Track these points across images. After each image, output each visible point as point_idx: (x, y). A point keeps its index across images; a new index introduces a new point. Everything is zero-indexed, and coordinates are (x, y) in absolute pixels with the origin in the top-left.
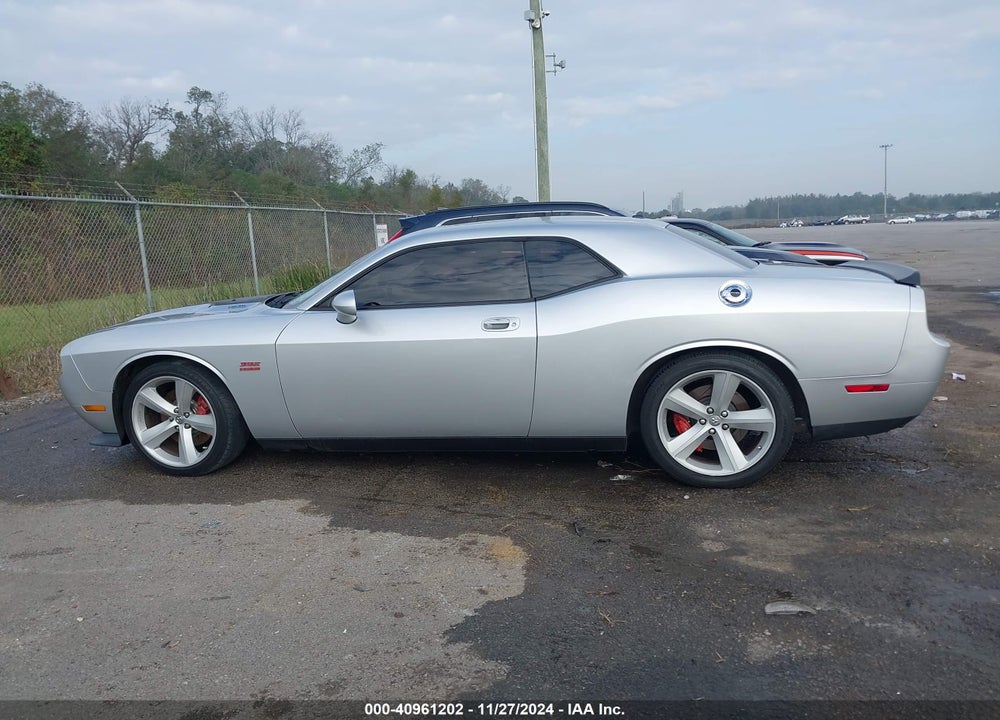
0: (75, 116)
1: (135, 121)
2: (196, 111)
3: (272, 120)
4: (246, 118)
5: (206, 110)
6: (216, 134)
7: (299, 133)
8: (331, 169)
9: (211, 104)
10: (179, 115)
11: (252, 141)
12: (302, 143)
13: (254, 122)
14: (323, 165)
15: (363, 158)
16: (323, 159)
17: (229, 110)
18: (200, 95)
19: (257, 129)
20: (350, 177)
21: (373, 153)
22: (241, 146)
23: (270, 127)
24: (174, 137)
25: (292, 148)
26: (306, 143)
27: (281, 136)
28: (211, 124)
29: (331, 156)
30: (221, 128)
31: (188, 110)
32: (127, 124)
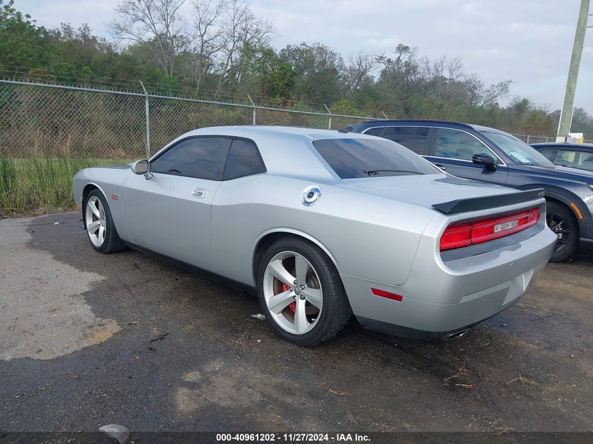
0: (337, 60)
1: (363, 64)
2: (399, 58)
3: (442, 64)
4: (427, 63)
5: (405, 58)
6: (408, 72)
7: (458, 72)
8: (474, 97)
9: (408, 54)
10: (389, 61)
11: (429, 77)
12: (458, 79)
13: (431, 65)
14: (469, 93)
15: (497, 90)
16: (470, 90)
17: (418, 58)
18: (402, 49)
19: (433, 70)
20: (485, 102)
21: (504, 87)
22: (422, 80)
23: (440, 69)
24: (384, 73)
25: (453, 82)
26: (462, 79)
27: (446, 74)
28: (406, 66)
29: (476, 89)
30: (411, 68)
31: (394, 57)
32: (360, 65)
